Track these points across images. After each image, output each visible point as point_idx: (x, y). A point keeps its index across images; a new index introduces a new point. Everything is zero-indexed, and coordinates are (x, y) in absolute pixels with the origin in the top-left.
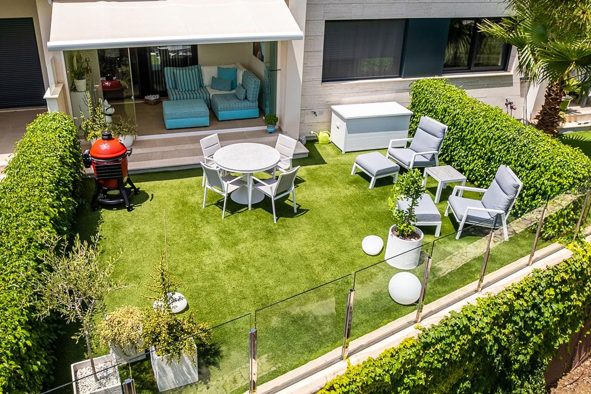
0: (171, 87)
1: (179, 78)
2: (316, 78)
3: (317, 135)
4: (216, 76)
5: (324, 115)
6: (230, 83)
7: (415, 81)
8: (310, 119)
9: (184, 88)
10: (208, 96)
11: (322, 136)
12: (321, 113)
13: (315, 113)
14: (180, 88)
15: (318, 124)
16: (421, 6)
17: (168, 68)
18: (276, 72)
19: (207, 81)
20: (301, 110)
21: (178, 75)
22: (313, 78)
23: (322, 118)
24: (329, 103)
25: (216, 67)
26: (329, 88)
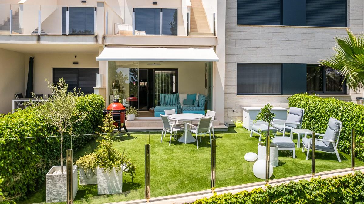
0: (163, 103)
1: (166, 98)
2: (233, 92)
3: (235, 122)
4: (186, 98)
5: (239, 112)
6: (192, 101)
7: (290, 96)
8: (231, 114)
9: (168, 103)
10: (180, 107)
11: (238, 123)
12: (237, 111)
13: (233, 111)
14: (167, 103)
15: (236, 118)
16: (289, 57)
17: (162, 94)
18: (212, 88)
19: (181, 101)
20: (225, 109)
21: (166, 97)
22: (232, 92)
23: (238, 114)
24: (241, 106)
25: (187, 94)
26: (241, 98)
